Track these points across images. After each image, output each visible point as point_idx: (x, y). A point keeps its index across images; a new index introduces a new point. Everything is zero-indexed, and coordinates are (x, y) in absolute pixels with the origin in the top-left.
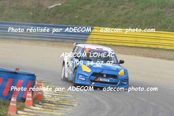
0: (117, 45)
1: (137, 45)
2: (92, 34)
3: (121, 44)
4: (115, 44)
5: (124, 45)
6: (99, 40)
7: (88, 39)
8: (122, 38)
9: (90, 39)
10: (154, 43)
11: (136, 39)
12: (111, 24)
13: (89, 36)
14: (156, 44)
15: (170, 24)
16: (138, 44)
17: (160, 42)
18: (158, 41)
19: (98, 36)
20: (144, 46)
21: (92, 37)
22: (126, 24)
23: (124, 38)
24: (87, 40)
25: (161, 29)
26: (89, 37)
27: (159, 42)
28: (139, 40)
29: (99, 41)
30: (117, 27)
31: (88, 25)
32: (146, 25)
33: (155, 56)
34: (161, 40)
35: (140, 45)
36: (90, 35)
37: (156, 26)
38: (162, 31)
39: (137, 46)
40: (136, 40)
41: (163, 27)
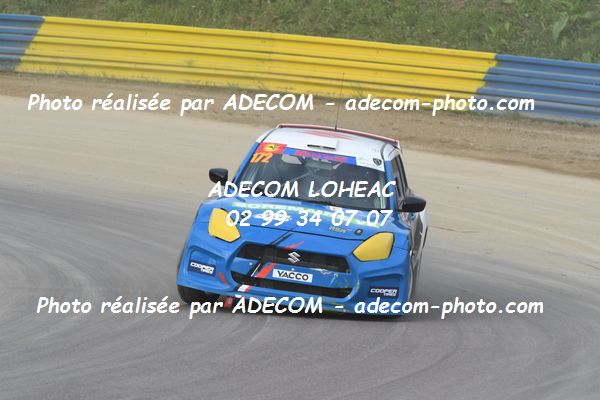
0: (125, 81)
1: (193, 80)
2: (36, 42)
3: (137, 76)
4: (118, 77)
5: (149, 79)
6: (61, 61)
7: (23, 58)
8: (140, 53)
9: (31, 58)
10: (252, 75)
11: (189, 58)
12: (103, 8)
13: (28, 47)
14: (259, 75)
15: (304, 9)
16: (196, 78)
17: (272, 70)
18: (266, 67)
19: (57, 47)
20: (218, 85)
21: (36, 52)
22: (157, 7)
23: (149, 54)
24: (19, 61)
25: (277, 24)
26: (27, 52)
27: (266, 69)
28: (199, 61)
29: (60, 64)
30: (125, 16)
31: (25, 9)
32: (222, 12)
33: (255, 117)
34: (275, 64)
35: (203, 81)
36: (32, 46)
37: (257, 13)
38: (278, 31)
39: (193, 83)
40: (190, 62)
41: (281, 18)
